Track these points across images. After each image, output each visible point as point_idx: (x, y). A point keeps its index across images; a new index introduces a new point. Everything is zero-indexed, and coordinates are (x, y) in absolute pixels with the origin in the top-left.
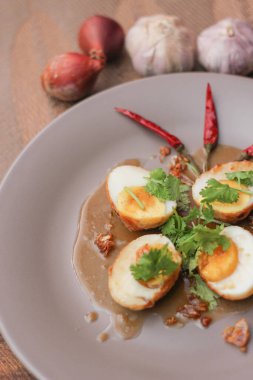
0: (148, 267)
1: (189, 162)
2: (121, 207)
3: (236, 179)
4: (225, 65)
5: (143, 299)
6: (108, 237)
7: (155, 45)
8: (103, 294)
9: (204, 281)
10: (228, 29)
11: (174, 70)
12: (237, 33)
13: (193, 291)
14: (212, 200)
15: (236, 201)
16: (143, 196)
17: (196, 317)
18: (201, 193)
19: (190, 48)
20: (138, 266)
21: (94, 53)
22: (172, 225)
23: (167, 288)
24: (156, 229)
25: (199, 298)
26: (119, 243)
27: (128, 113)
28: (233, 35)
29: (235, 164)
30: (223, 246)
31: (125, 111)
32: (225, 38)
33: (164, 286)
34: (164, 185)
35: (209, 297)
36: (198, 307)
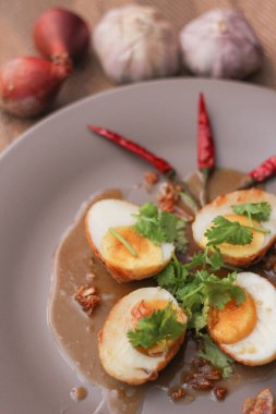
0: (151, 332)
1: (183, 191)
2: (107, 254)
3: (245, 213)
4: (217, 68)
5: (145, 371)
6: (91, 291)
7: (131, 45)
9: (216, 343)
10: (221, 23)
11: (155, 75)
12: (231, 29)
13: (201, 355)
14: (220, 242)
15: (249, 242)
17: (208, 389)
18: (206, 235)
19: (173, 48)
20: (138, 331)
21: (58, 58)
22: (171, 274)
23: (172, 354)
24: (150, 280)
25: (209, 363)
26: (105, 297)
27: (103, 132)
28: (226, 32)
29: (242, 193)
30: (237, 298)
31: (100, 129)
32: (217, 34)
33: (169, 354)
34: (158, 224)
35: (222, 362)
36: (210, 376)
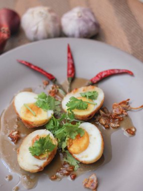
0: (39, 148)
1: (60, 88)
2: (23, 116)
3: (86, 96)
4: (77, 33)
5: (37, 166)
6: (16, 132)
7: (37, 24)
8: (14, 164)
9: (71, 154)
10: (78, 13)
11: (49, 37)
12: (83, 15)
13: (65, 160)
14: (73, 109)
15: (86, 108)
16: (35, 108)
17: (67, 175)
18: (66, 105)
19: (57, 25)
20: (33, 147)
21: (4, 30)
22: (52, 124)
23: (50, 159)
24: (43, 126)
25: (69, 163)
26: (22, 135)
27: (23, 62)
28: (80, 17)
29: (85, 88)
30: (80, 134)
31: (22, 61)
32: (76, 18)
33: (49, 158)
34: (46, 101)
35: (74, 163)
36: (68, 169)
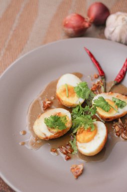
0: (52, 122)
1: (103, 85)
2: (59, 91)
3: (115, 102)
5: (45, 135)
6: (49, 102)
7: (116, 26)
9: (76, 140)
13: (70, 142)
15: (108, 111)
17: (64, 154)
20: (48, 119)
22: (77, 109)
23: (58, 135)
25: (71, 146)
30: (92, 128)
31: (88, 50)
34: (83, 90)
35: (75, 149)
36: (68, 150)
